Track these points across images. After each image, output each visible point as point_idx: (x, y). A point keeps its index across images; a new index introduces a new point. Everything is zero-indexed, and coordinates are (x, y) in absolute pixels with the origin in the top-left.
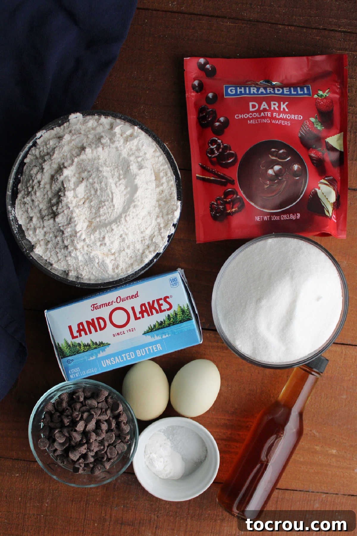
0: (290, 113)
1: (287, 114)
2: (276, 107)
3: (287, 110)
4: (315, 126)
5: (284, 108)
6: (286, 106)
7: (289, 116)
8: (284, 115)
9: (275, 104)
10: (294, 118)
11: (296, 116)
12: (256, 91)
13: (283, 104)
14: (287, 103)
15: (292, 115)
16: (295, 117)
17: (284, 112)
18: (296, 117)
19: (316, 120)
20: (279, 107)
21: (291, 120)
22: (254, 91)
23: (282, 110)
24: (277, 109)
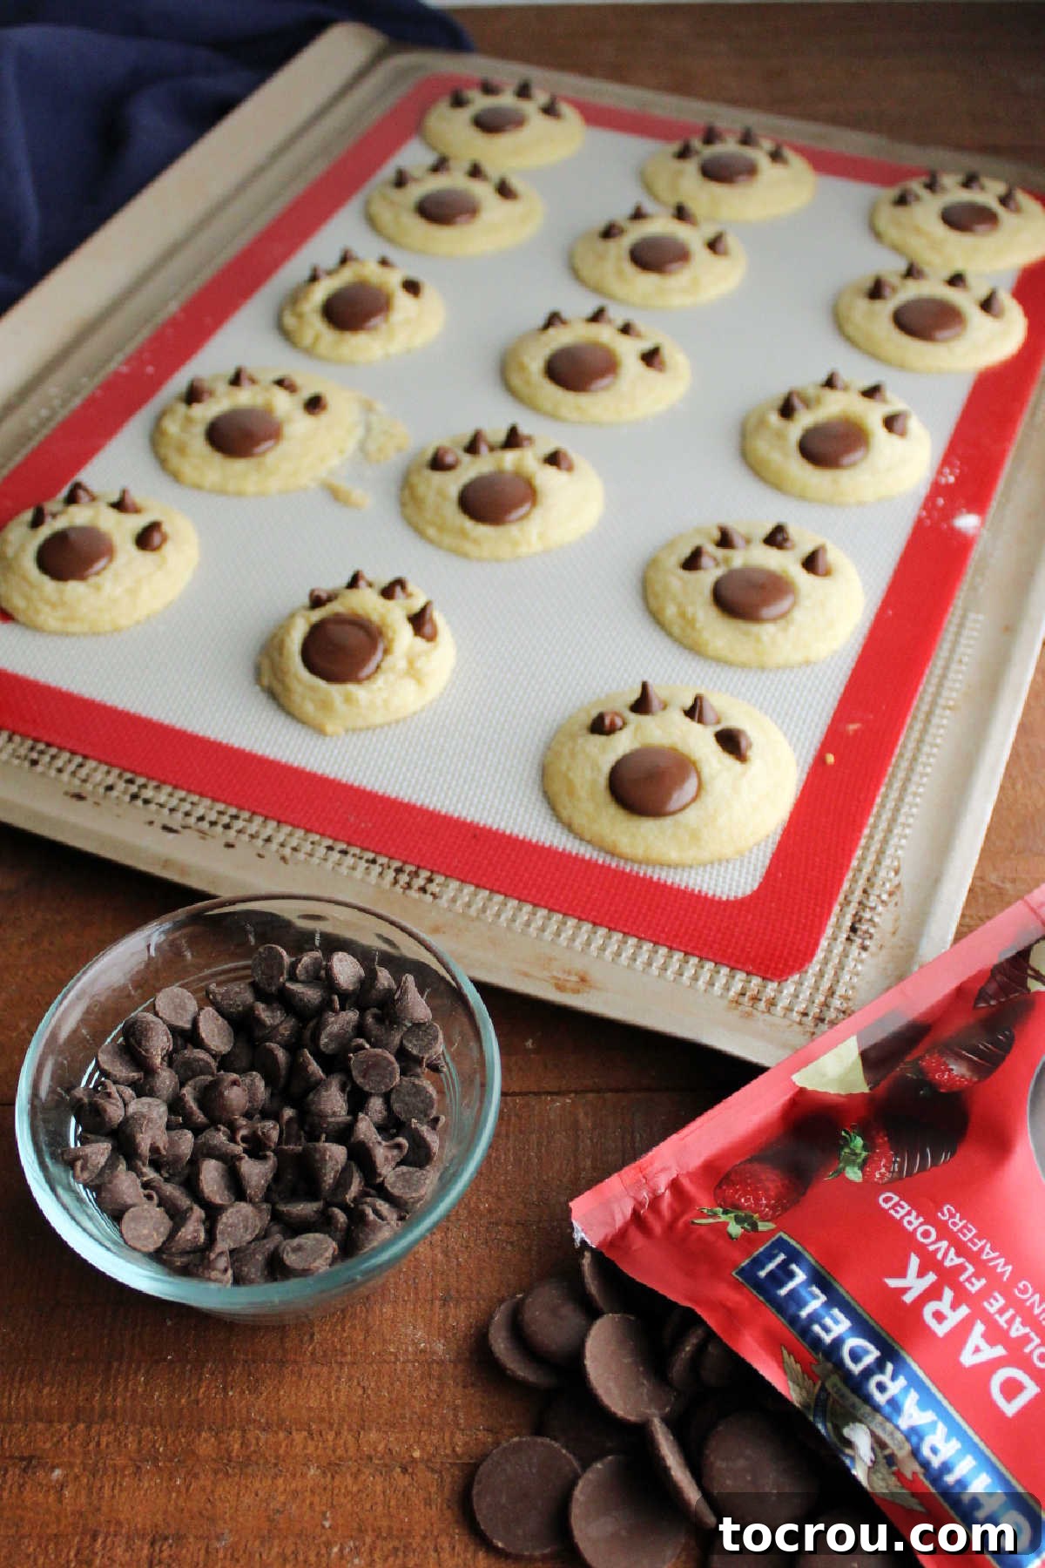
0: (909, 1243)
1: (924, 1246)
2: (944, 1305)
3: (914, 1262)
4: (864, 1154)
5: (921, 1274)
6: (902, 1274)
7: (926, 1234)
8: (939, 1256)
9: (939, 1317)
10: (914, 1213)
11: (898, 1216)
12: (934, 1432)
13: (905, 1290)
14: (893, 1283)
15: (910, 1228)
16: (909, 1213)
17: (929, 1263)
18: (902, 1212)
19: (844, 1169)
20: (933, 1293)
21: (931, 1219)
22: (939, 1446)
23: (931, 1278)
24: (948, 1294)
